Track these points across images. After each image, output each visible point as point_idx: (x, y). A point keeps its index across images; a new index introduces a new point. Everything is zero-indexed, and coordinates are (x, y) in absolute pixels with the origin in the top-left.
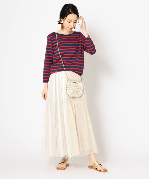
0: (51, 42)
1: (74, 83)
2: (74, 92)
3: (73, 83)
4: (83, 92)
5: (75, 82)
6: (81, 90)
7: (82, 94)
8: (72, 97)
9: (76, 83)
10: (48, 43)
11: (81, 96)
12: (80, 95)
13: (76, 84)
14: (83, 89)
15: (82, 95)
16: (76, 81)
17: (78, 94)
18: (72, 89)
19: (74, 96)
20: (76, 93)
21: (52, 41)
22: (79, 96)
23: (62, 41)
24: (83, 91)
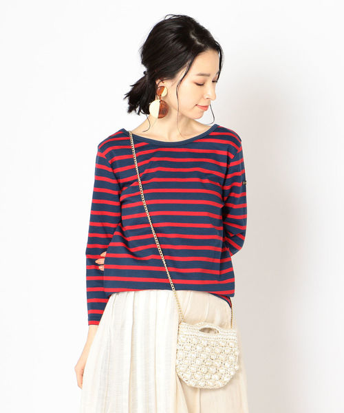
0: (110, 170)
1: (203, 330)
2: (204, 370)
3: (202, 334)
4: (237, 367)
5: (207, 326)
6: (231, 358)
7: (232, 374)
8: (193, 386)
9: (209, 330)
10: (99, 172)
11: (230, 381)
12: (227, 379)
13: (211, 336)
14: (237, 353)
15: (233, 378)
16: (212, 322)
17: (216, 377)
18: (194, 356)
19: (201, 384)
20: (212, 370)
21: (113, 166)
22: (220, 384)
23: (153, 170)
24: (239, 363)
